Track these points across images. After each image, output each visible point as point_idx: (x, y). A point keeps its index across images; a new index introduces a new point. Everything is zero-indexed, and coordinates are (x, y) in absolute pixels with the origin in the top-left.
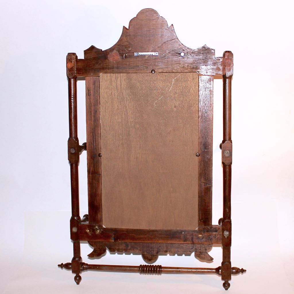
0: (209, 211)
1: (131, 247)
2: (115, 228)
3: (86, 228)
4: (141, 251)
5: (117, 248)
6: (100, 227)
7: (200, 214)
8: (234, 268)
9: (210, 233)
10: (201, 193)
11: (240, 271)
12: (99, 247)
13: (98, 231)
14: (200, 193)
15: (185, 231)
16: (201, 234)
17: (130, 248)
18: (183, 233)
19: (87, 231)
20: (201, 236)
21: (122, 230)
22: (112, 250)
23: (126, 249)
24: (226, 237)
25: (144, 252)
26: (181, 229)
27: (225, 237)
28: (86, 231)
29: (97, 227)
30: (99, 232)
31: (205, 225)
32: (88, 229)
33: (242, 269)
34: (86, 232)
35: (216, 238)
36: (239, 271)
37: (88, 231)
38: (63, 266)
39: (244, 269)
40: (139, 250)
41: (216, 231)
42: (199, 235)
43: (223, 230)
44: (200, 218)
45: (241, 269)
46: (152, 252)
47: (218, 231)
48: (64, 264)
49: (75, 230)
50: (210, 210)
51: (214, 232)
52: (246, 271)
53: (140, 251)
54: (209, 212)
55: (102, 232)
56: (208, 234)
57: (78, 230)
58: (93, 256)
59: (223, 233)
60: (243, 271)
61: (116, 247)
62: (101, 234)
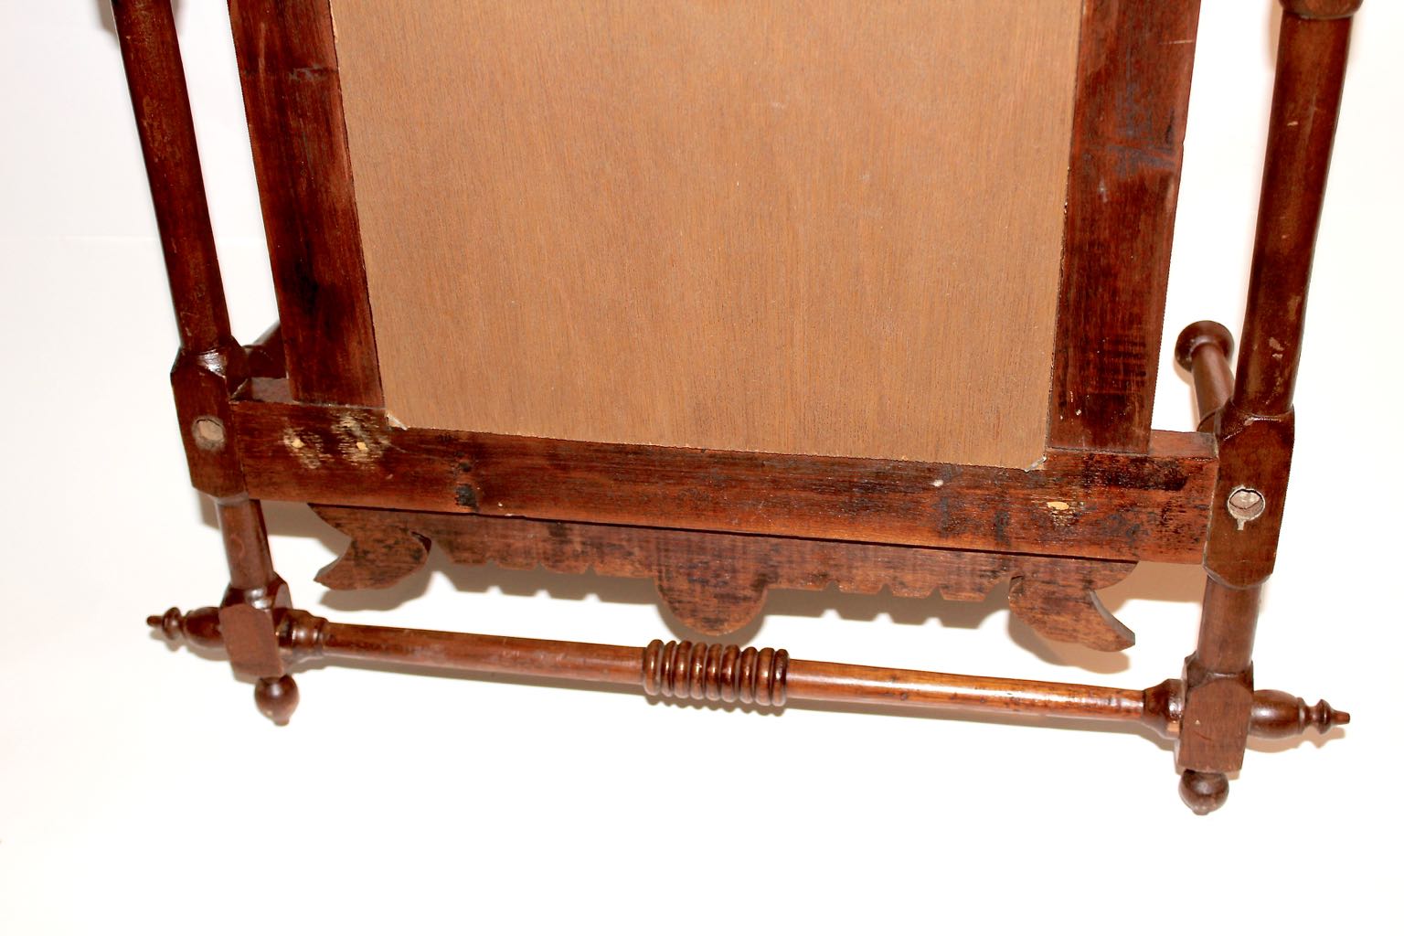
0: (1136, 350)
1: (583, 543)
2: (473, 436)
3: (283, 427)
4: (654, 567)
5: (497, 544)
6: (373, 421)
7: (1066, 367)
8: (1267, 698)
9: (1133, 493)
10: (1091, 222)
11: (1308, 720)
12: (379, 535)
13: (361, 445)
14: (1078, 223)
15: (951, 472)
16: (1064, 496)
17: (579, 548)
18: (938, 483)
19: (287, 442)
20: (1061, 506)
21: (517, 447)
22: (466, 555)
23: (555, 555)
24: (1241, 527)
25: (669, 579)
26: (927, 458)
27: (1235, 522)
28: (284, 446)
29: (349, 422)
30: (370, 454)
31: (1098, 440)
32: (290, 431)
33: (1323, 707)
34: (284, 453)
35: (1172, 525)
36: (1302, 715)
37: (297, 443)
38: (174, 623)
39: (1336, 706)
40: (641, 563)
41: (1175, 483)
42: (1050, 505)
43: (1228, 480)
44: (1062, 395)
45: (1311, 702)
46: (727, 577)
47: (1187, 486)
48: (184, 613)
49: (211, 432)
50: (1143, 345)
51: (1157, 486)
52: (1345, 718)
53: (649, 566)
54: (1136, 356)
55: (388, 450)
56: (1116, 502)
57: (229, 433)
58: (346, 582)
59: (1224, 494)
60: (1327, 718)
61: (486, 539)
62: (379, 462)
